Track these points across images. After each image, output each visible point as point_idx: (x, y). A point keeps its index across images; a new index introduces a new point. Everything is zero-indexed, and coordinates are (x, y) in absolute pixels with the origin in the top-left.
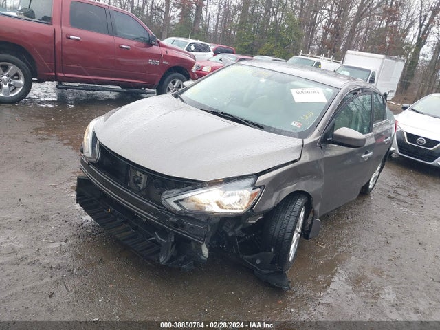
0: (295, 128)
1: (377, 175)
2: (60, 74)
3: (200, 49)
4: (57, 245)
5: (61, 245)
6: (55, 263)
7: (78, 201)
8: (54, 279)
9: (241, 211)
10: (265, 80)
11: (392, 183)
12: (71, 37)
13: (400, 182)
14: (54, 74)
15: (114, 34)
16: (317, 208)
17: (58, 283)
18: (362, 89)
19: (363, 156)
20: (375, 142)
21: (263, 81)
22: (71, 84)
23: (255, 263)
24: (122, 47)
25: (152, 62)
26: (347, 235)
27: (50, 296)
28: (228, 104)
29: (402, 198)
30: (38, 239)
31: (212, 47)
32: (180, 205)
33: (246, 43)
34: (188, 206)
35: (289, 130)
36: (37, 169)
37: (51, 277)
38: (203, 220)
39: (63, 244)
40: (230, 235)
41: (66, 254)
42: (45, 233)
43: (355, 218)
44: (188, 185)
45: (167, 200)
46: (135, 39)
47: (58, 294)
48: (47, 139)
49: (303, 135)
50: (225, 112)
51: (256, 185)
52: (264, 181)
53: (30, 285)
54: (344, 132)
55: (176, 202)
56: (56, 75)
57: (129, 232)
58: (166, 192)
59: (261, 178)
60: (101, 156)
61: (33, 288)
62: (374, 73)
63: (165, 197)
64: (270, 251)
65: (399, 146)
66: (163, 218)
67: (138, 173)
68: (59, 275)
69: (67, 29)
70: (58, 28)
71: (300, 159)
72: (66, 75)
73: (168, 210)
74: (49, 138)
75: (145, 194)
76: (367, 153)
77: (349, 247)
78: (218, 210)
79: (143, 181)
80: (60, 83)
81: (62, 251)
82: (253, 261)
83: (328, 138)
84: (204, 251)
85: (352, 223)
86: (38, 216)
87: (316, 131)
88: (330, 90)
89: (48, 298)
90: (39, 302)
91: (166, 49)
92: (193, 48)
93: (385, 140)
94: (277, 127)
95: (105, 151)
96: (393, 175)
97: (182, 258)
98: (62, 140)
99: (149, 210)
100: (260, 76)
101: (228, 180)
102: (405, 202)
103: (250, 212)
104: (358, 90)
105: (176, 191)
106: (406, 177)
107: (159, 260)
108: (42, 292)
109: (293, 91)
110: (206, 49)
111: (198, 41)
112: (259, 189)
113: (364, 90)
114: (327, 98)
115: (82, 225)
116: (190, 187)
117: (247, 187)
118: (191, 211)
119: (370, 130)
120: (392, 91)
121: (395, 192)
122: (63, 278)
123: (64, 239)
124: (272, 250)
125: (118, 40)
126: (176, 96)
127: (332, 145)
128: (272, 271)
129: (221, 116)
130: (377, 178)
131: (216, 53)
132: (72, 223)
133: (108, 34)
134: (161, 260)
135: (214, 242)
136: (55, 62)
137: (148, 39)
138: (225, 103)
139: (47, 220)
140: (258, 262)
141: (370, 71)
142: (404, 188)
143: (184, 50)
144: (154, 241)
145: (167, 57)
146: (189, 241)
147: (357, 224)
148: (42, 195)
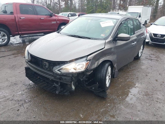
0: (102, 37)
1: (142, 51)
2: (20, 32)
3: (73, 15)
4: (20, 93)
5: (22, 93)
6: (20, 99)
7: (27, 76)
8: (19, 104)
9: (83, 70)
10: (90, 21)
11: (149, 54)
12: (21, 18)
13: (152, 53)
14: (17, 33)
15: (37, 14)
16: (115, 66)
17: (21, 106)
18: (129, 18)
19: (132, 44)
20: (137, 38)
21: (89, 21)
22: (25, 35)
23: (92, 89)
24: (41, 19)
25: (53, 23)
26: (131, 75)
27: (18, 111)
28: (77, 32)
29: (152, 58)
30: (13, 91)
31: (77, 14)
32: (60, 71)
33: (90, 11)
34: (63, 71)
35: (100, 38)
36: (13, 67)
37: (18, 104)
38: (70, 76)
39: (23, 92)
40: (82, 80)
41: (24, 95)
42: (16, 89)
43: (134, 68)
44: (62, 63)
45: (55, 70)
46: (46, 15)
47: (20, 110)
48: (17, 57)
49: (105, 39)
50: (76, 35)
51: (87, 60)
52: (90, 58)
53: (11, 108)
54: (122, 35)
55: (58, 70)
56: (18, 33)
57: (45, 84)
58: (54, 67)
59: (89, 57)
60: (31, 58)
61: (11, 109)
62: (140, 13)
63: (54, 69)
64: (97, 84)
65: (151, 39)
66: (55, 77)
67: (45, 62)
68: (21, 103)
69: (20, 15)
70: (16, 15)
71: (104, 48)
72: (22, 32)
73: (56, 74)
74: (18, 56)
75: (49, 70)
76: (134, 42)
77: (131, 79)
78: (74, 71)
79: (47, 65)
80: (20, 36)
81: (22, 94)
82: (91, 88)
83: (116, 39)
84: (73, 87)
85: (132, 70)
86: (13, 84)
87: (110, 37)
88: (115, 20)
89: (17, 111)
90: (14, 113)
91: (58, 17)
92: (70, 15)
93: (142, 37)
94: (95, 38)
95: (32, 56)
96: (149, 50)
97: (65, 91)
98: (22, 56)
99: (50, 75)
100: (88, 20)
101: (76, 59)
102: (154, 60)
103: (87, 70)
104: (127, 19)
105: (58, 67)
106: (154, 51)
107: (56, 93)
108: (15, 110)
109: (101, 23)
110: (75, 15)
111: (72, 13)
112: (89, 61)
113: (130, 19)
114: (114, 24)
115: (30, 84)
116: (63, 64)
117: (84, 61)
118: (64, 73)
119: (134, 34)
120: (148, 19)
121: (150, 57)
122: (22, 104)
123: (23, 90)
124: (97, 83)
125: (39, 16)
126: (58, 33)
127: (118, 41)
128: (99, 91)
129: (75, 37)
130: (142, 52)
131: (79, 16)
132: (26, 84)
133: (35, 14)
134: (57, 93)
135: (77, 83)
136: (17, 28)
137: (50, 14)
138: (76, 32)
139: (17, 84)
140: (93, 88)
141: (138, 13)
142: (153, 55)
143: (67, 17)
144: (55, 86)
145: (59, 20)
146: (67, 84)
147: (135, 70)
148: (15, 76)
